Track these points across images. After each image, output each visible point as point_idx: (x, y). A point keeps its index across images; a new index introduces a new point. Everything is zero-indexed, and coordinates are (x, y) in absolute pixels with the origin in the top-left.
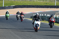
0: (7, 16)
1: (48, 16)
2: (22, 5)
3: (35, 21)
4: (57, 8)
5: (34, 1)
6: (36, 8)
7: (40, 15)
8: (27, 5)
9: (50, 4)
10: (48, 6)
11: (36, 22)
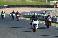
0: (3, 15)
1: (39, 15)
2: (14, 4)
3: (33, 21)
4: (48, 8)
5: (26, 1)
6: (28, 7)
7: (32, 14)
9: (41, 4)
10: (39, 5)
11: (34, 22)
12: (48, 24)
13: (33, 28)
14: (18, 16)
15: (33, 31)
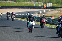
3: (29, 21)
7: (22, 15)
8: (10, 6)
9: (30, 5)
11: (31, 23)
12: (43, 25)
13: (29, 29)
14: (13, 17)
15: (30, 32)
